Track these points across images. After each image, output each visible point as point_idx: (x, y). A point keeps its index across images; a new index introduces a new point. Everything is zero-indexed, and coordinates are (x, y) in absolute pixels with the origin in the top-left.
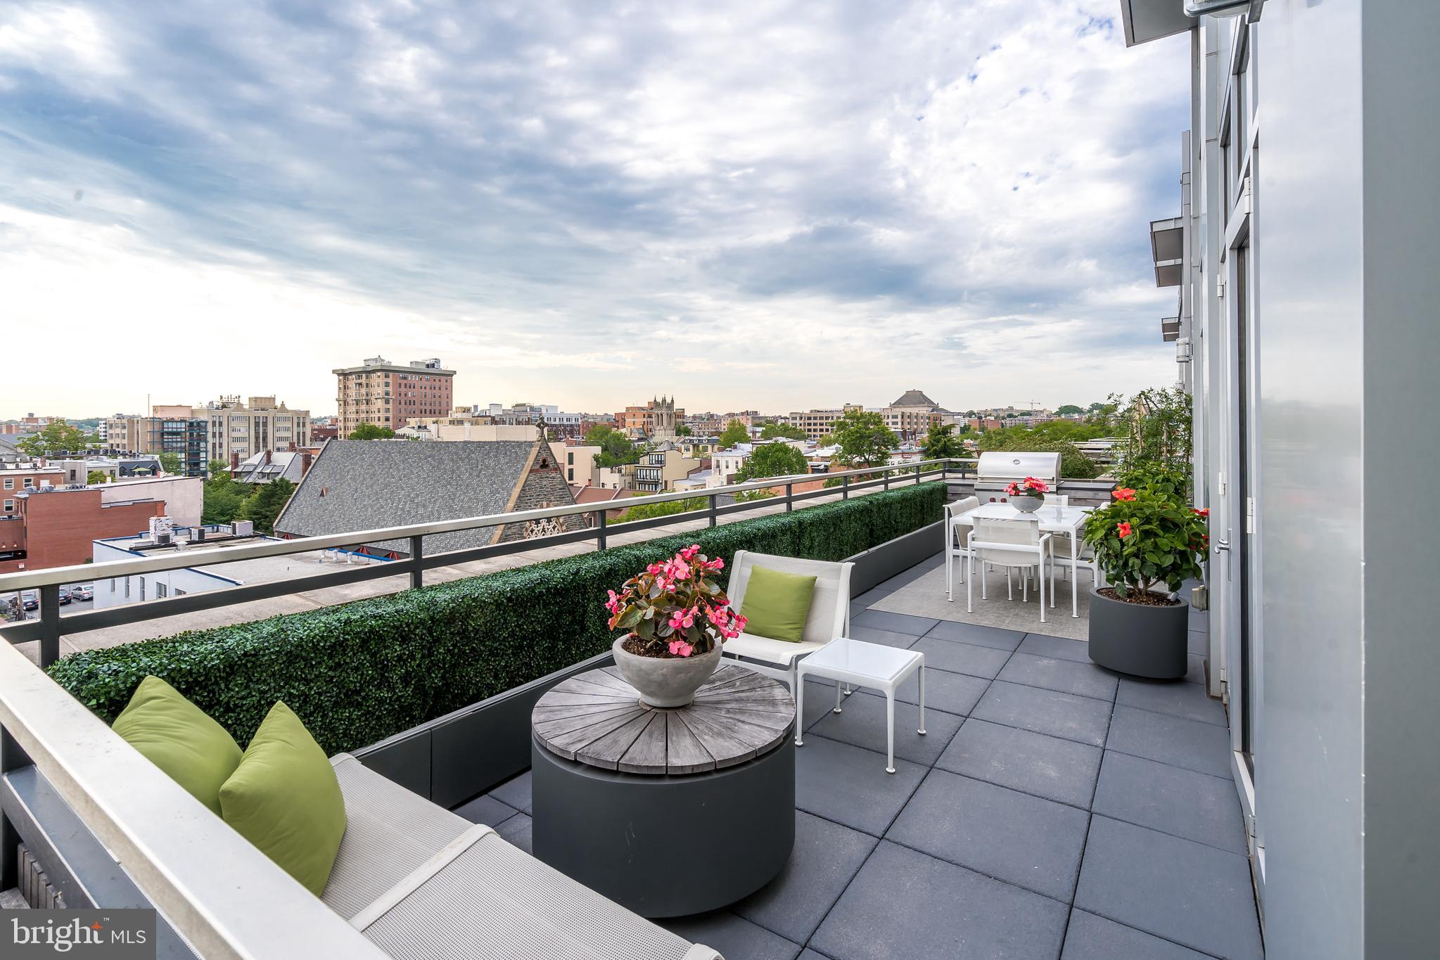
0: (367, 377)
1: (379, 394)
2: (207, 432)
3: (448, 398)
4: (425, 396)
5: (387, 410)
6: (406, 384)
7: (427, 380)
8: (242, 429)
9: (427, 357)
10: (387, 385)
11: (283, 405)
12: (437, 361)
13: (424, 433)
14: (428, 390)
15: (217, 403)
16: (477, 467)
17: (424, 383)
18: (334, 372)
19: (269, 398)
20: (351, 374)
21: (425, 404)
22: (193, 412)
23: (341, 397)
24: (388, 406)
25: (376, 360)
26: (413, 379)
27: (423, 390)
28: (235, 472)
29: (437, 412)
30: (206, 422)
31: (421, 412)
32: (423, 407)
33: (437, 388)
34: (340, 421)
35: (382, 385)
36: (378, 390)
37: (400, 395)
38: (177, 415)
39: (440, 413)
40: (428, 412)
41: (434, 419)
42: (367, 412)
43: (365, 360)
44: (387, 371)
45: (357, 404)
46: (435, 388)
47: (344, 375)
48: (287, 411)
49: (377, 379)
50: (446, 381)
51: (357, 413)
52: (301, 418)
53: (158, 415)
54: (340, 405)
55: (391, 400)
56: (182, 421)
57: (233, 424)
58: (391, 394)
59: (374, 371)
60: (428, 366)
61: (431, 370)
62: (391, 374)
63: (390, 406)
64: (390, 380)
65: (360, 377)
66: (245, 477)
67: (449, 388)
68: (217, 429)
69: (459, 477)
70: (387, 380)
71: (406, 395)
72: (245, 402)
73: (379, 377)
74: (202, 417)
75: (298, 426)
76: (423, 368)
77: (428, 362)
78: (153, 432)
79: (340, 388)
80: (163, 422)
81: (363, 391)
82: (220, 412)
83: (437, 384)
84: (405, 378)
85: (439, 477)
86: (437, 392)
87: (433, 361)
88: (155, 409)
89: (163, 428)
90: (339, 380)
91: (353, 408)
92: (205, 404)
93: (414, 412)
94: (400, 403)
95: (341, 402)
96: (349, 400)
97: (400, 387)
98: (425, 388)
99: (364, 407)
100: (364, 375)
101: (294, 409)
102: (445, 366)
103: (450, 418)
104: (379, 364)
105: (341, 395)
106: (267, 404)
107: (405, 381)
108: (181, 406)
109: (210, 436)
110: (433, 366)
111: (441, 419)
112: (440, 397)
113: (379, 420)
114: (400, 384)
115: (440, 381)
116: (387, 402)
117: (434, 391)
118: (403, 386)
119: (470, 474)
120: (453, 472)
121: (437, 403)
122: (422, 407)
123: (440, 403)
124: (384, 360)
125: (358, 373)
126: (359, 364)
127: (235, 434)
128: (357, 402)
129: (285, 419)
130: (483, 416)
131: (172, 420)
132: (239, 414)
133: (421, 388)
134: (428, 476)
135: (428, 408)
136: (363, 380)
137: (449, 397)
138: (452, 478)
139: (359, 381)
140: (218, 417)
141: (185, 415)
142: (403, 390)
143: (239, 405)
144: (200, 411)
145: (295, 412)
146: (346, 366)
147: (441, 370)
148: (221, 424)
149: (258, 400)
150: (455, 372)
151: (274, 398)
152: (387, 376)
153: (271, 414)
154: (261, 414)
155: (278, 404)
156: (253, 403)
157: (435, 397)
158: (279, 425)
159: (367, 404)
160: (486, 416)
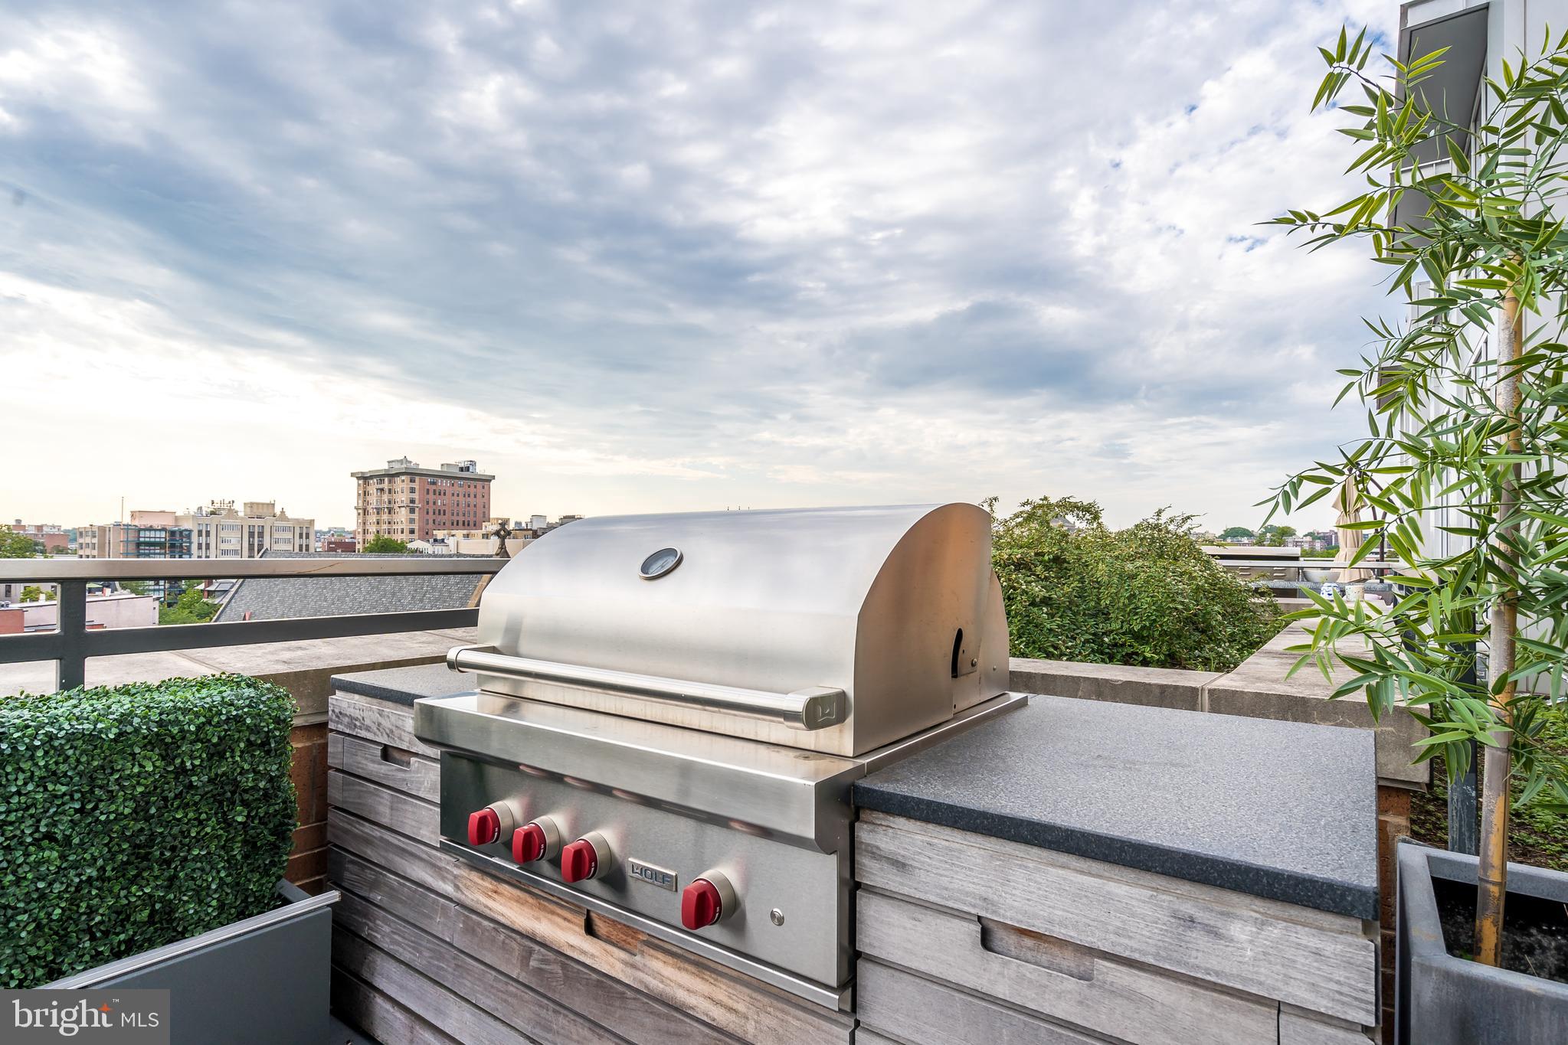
0: (390, 482)
1: (402, 502)
2: (190, 543)
3: (484, 507)
4: (458, 505)
5: (412, 521)
6: (435, 491)
7: (460, 486)
8: (233, 541)
9: (461, 459)
10: (412, 490)
11: (283, 512)
12: (473, 463)
13: (440, 548)
14: (461, 499)
15: (207, 508)
16: (422, 588)
17: (457, 489)
18: (353, 475)
19: (268, 504)
20: (371, 477)
21: (458, 515)
22: (177, 519)
23: (361, 504)
24: (412, 516)
25: (401, 461)
26: (443, 484)
27: (455, 497)
28: (208, 591)
29: (472, 524)
30: (191, 531)
31: (453, 524)
32: (455, 518)
33: (472, 496)
34: (359, 533)
35: (407, 491)
36: (403, 498)
37: (428, 503)
38: (157, 523)
39: (475, 525)
40: (461, 523)
41: (465, 532)
42: (389, 523)
43: (389, 462)
44: (413, 474)
45: (378, 513)
46: (469, 496)
47: (364, 478)
48: (287, 520)
49: (402, 484)
50: (483, 487)
51: (378, 523)
52: (304, 530)
53: (137, 523)
54: (359, 514)
55: (417, 509)
56: (164, 529)
57: (222, 534)
58: (417, 502)
59: (398, 475)
60: (462, 469)
61: (465, 474)
62: (417, 479)
63: (416, 516)
64: (416, 485)
65: (381, 482)
66: (219, 596)
67: (486, 496)
68: (203, 540)
69: (400, 601)
70: (413, 485)
71: (434, 503)
72: (239, 507)
73: (403, 481)
74: (186, 525)
75: (301, 536)
76: (456, 472)
77: (462, 465)
78: (127, 542)
79: (359, 495)
80: (140, 530)
81: (385, 497)
82: (207, 520)
83: (472, 490)
84: (434, 483)
85: (377, 601)
86: (472, 500)
87: (467, 464)
88: (133, 515)
89: (139, 537)
90: (359, 485)
91: (372, 518)
92: (193, 510)
93: (444, 524)
94: (428, 513)
95: (360, 511)
96: (369, 508)
97: (428, 493)
98: (458, 495)
99: (385, 517)
100: (386, 479)
101: (296, 517)
102: (481, 469)
103: (484, 531)
104: (404, 466)
105: (361, 502)
106: (265, 510)
107: (434, 487)
108: (164, 512)
109: (194, 547)
110: (468, 469)
111: (473, 532)
112: (475, 506)
113: (402, 532)
114: (428, 490)
115: (475, 487)
116: (412, 511)
117: (469, 499)
118: (431, 492)
119: (413, 597)
120: (394, 594)
121: (472, 513)
122: (453, 518)
123: (475, 513)
124: (411, 462)
125: (380, 477)
126: (382, 466)
127: (224, 546)
128: (379, 511)
129: (284, 529)
130: (524, 530)
131: (151, 529)
132: (231, 522)
133: (453, 495)
134: (365, 600)
135: (461, 519)
136: (386, 485)
137: (486, 506)
138: (391, 602)
139: (381, 486)
140: (204, 526)
141: (169, 523)
142: (431, 497)
143: (232, 513)
144: (186, 517)
145: (297, 520)
146: (367, 468)
147: (477, 474)
148: (208, 533)
149: (255, 507)
150: (494, 477)
151: (274, 504)
152: (413, 481)
153: (267, 522)
154: (257, 522)
155: (278, 511)
156: (248, 510)
157: (469, 506)
158: (276, 535)
159: (390, 513)
160: (527, 530)
